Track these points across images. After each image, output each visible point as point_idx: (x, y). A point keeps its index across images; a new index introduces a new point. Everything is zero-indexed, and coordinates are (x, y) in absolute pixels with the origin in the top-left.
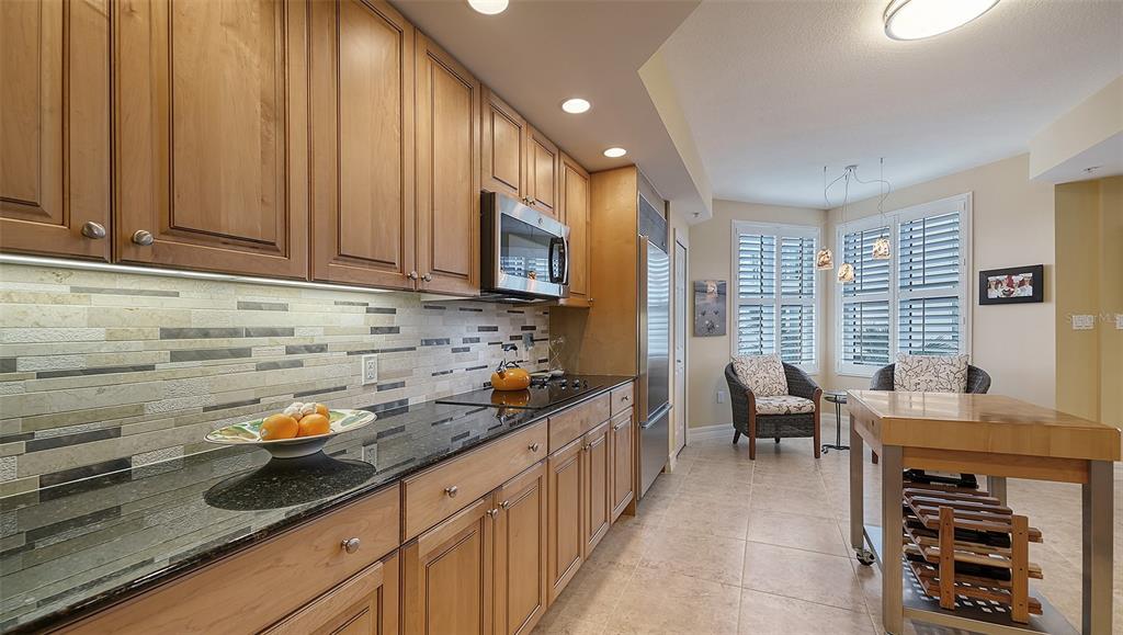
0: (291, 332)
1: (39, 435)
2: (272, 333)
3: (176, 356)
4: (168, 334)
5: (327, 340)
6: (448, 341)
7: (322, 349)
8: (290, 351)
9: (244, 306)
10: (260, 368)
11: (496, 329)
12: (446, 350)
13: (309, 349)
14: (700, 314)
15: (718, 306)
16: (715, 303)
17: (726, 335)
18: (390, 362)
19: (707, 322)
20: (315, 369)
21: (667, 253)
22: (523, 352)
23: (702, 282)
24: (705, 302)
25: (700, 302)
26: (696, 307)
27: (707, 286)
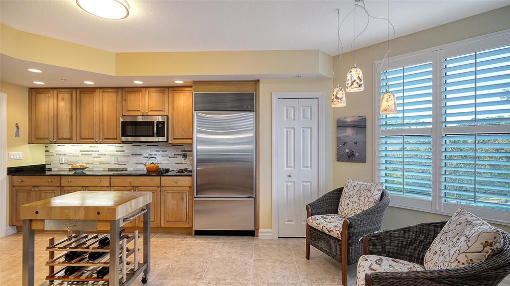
0: (98, 151)
1: (69, 163)
2: (95, 151)
3: (82, 155)
4: (81, 151)
5: (106, 153)
6: (142, 155)
7: (105, 155)
8: (98, 155)
9: (91, 147)
10: (94, 157)
11: (166, 151)
12: (141, 157)
13: (101, 155)
14: (341, 143)
15: (358, 138)
16: (355, 135)
17: (365, 162)
18: (121, 159)
19: (347, 151)
20: (103, 159)
21: (253, 111)
22: (182, 160)
23: (342, 119)
24: (345, 134)
25: (342, 135)
26: (338, 139)
27: (347, 122)
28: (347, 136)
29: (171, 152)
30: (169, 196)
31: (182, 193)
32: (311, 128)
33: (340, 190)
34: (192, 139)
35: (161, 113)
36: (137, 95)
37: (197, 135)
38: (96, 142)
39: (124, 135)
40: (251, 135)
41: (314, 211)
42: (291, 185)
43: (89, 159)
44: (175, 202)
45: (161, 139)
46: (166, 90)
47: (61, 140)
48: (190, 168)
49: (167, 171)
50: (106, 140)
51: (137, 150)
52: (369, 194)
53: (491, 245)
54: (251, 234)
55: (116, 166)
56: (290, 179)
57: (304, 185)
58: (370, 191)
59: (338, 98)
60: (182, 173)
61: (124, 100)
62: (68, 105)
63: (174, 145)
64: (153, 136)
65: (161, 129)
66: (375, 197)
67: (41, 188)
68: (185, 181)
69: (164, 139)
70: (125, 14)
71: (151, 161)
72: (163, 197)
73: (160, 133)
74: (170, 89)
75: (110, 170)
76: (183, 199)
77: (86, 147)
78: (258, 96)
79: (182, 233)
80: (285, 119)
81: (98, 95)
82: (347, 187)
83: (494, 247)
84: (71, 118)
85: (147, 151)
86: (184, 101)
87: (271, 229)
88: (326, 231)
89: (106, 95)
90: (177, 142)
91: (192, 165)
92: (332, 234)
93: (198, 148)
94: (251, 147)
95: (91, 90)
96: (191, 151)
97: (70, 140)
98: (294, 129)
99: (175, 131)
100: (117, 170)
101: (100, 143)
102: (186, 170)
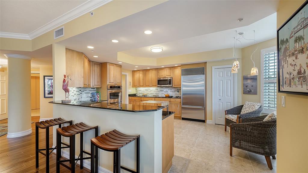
14: (245, 86)
15: (253, 84)
16: (252, 82)
17: (257, 94)
18: (157, 92)
19: (248, 89)
20: (152, 92)
21: (204, 74)
22: (177, 93)
23: (246, 76)
24: (247, 82)
25: (245, 83)
26: (244, 84)
27: (248, 77)
28: (248, 83)
29: (173, 90)
30: (173, 105)
31: (177, 104)
32: (230, 80)
33: (242, 106)
34: (181, 85)
35: (170, 76)
36: (162, 71)
37: (183, 83)
38: (150, 87)
39: (158, 84)
40: (203, 82)
41: (228, 113)
42: (221, 104)
43: (148, 92)
44: (175, 107)
45: (170, 85)
46: (172, 68)
47: (140, 86)
48: (180, 96)
49: (172, 96)
50: (153, 86)
51: (162, 89)
52: (253, 107)
53: (271, 117)
54: (204, 121)
55: (156, 95)
56: (220, 101)
57: (227, 104)
58: (254, 106)
59: (234, 70)
60: (177, 97)
61: (158, 72)
62: (142, 76)
63: (174, 87)
64: (167, 84)
65: (170, 82)
66: (256, 108)
67: (136, 101)
68: (178, 100)
69: (171, 85)
70: (162, 50)
71: (167, 93)
72: (171, 105)
73: (170, 83)
74: (173, 68)
75: (153, 96)
76: (177, 106)
77: (146, 88)
78: (206, 68)
79: (178, 119)
80: (218, 77)
81: (150, 71)
82: (245, 104)
83: (272, 118)
84: (143, 79)
85: (165, 90)
86: (178, 72)
87: (212, 120)
88: (231, 120)
89: (153, 71)
90: (175, 86)
91: (181, 95)
92: (233, 120)
93: (183, 89)
94: (203, 88)
95: (148, 70)
96: (181, 90)
97: (143, 86)
98: (222, 80)
99: (175, 83)
100: (156, 96)
101: (151, 87)
102: (179, 96)
